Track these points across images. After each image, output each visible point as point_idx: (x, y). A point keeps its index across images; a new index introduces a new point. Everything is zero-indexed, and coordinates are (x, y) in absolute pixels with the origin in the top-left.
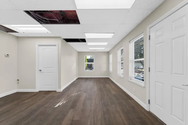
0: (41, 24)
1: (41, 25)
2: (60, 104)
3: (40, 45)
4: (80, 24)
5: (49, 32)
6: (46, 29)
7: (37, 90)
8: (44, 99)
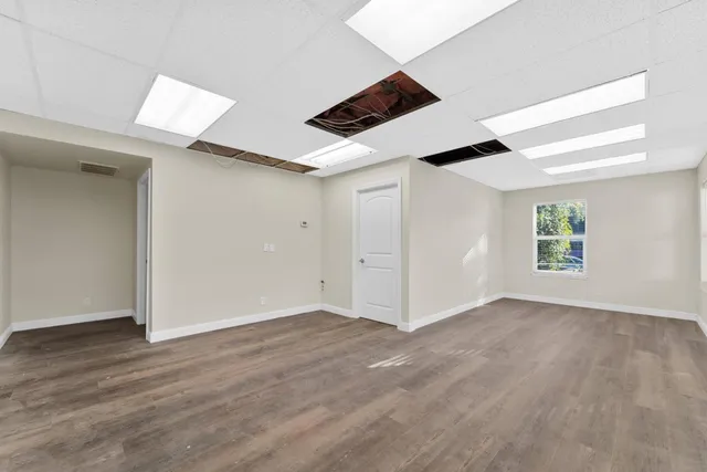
0: (346, 136)
1: (346, 141)
2: (387, 364)
3: (360, 192)
4: (438, 100)
5: (374, 151)
6: (362, 147)
7: (354, 314)
8: (358, 339)
